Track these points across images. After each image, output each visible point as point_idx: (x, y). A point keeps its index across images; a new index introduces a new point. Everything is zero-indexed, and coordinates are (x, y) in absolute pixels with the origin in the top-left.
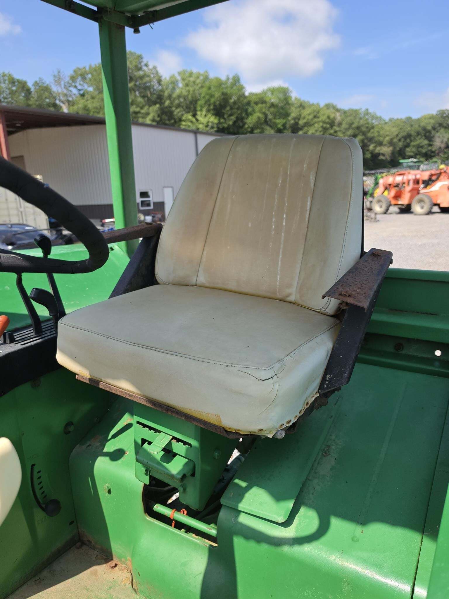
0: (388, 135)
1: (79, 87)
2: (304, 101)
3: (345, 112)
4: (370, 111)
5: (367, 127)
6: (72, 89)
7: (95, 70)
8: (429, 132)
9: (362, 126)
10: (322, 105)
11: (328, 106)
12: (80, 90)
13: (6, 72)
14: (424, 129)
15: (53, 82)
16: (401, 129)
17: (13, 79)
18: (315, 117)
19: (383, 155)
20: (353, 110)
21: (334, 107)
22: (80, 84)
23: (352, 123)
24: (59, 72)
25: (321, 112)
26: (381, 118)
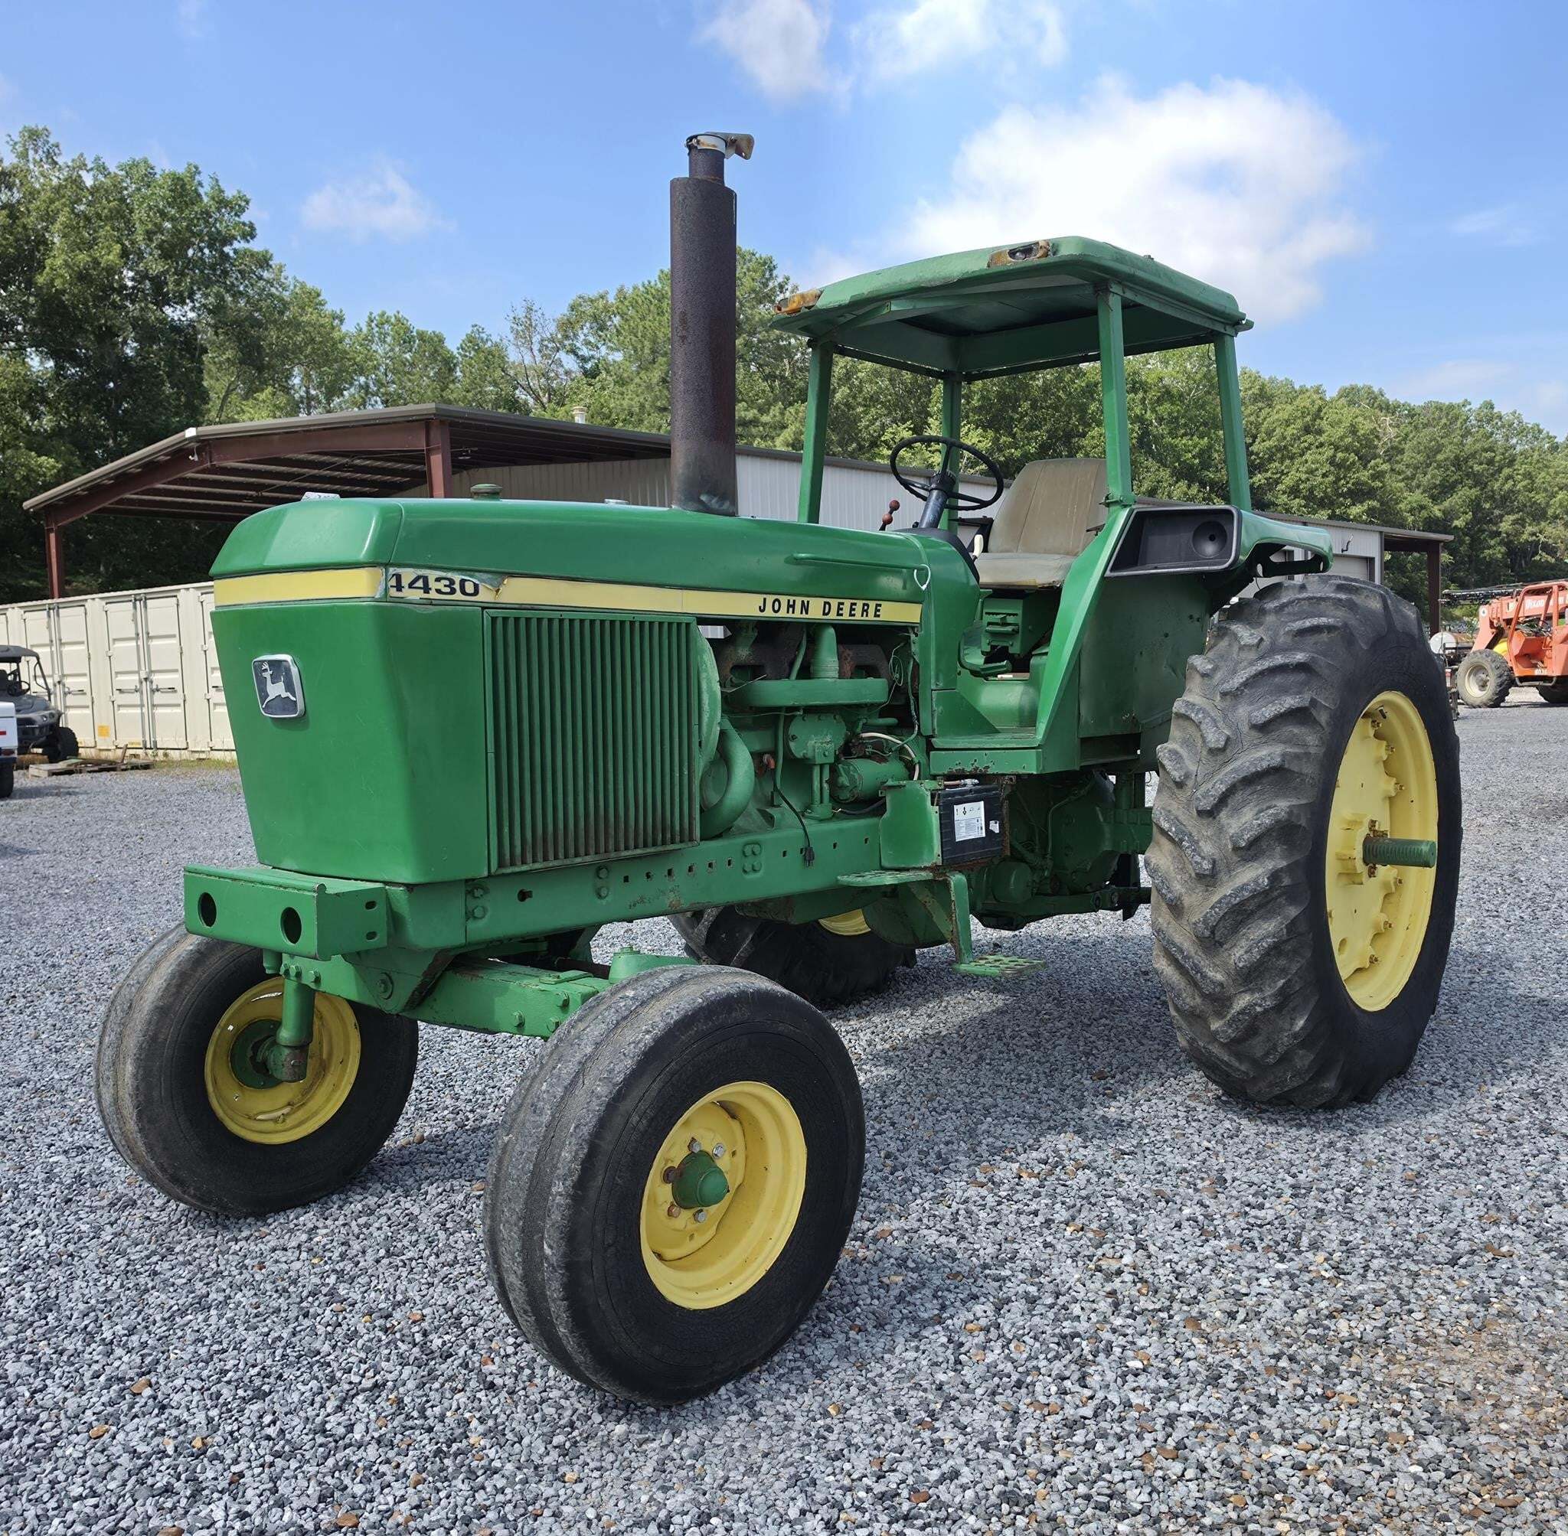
1: (584, 351)
2: (1272, 381)
3: (1412, 414)
4: (1503, 408)
5: (1491, 462)
6: (561, 355)
7: (634, 304)
9: (1473, 455)
10: (1331, 393)
11: (1351, 395)
12: (584, 359)
13: (390, 313)
15: (511, 337)
17: (408, 330)
18: (1306, 430)
20: (1439, 408)
21: (1375, 400)
22: (588, 343)
23: (1439, 449)
24: (530, 309)
25: (1330, 415)
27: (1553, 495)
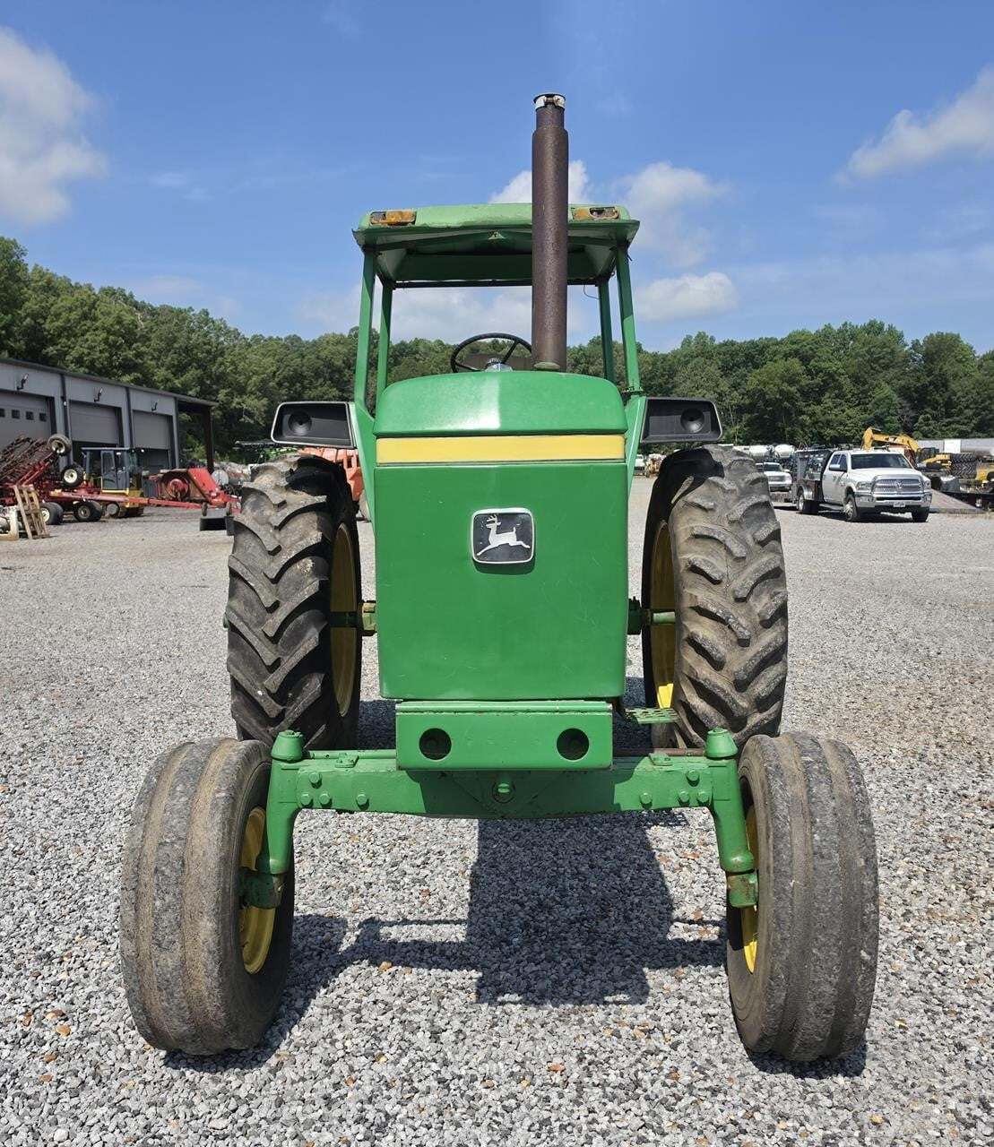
0: (256, 373)
2: (54, 275)
3: (154, 312)
4: (213, 315)
5: (209, 352)
8: (340, 371)
9: (197, 346)
10: (98, 288)
11: (111, 293)
14: (329, 365)
16: (280, 361)
18: (85, 316)
19: (250, 415)
20: (171, 310)
21: (128, 299)
23: (175, 340)
25: (102, 307)
26: (236, 334)
27: (250, 378)
